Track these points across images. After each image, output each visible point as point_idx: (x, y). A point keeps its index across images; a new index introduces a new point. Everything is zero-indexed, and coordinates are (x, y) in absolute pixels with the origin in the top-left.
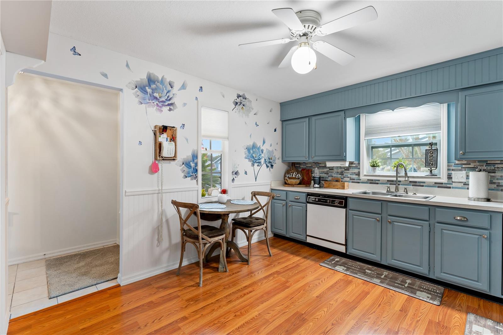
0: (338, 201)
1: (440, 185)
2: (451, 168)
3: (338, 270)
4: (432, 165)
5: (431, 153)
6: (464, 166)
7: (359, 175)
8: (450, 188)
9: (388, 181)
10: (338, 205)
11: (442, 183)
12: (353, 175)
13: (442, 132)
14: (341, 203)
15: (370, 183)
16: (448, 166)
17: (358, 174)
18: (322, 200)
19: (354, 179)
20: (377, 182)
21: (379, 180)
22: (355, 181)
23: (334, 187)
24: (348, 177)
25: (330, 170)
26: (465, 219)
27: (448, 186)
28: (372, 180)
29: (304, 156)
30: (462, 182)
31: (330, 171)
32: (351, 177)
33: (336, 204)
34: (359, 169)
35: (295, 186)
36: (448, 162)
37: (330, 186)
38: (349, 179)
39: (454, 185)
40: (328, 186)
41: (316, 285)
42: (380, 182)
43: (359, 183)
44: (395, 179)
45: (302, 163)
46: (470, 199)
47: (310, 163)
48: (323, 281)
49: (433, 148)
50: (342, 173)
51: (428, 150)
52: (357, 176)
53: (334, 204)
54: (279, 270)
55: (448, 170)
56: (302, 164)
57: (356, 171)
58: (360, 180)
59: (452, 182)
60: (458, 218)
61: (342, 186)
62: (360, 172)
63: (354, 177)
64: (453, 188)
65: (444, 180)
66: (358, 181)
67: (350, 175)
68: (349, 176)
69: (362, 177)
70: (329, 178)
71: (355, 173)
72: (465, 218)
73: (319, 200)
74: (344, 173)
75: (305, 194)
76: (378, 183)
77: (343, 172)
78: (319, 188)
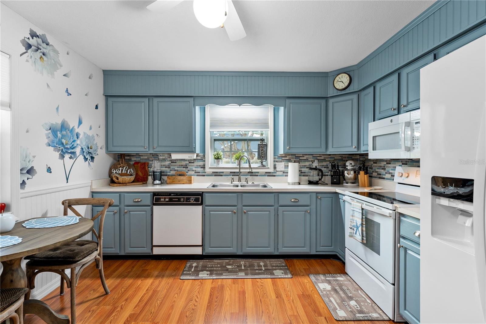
0: (194, 198)
1: (269, 174)
2: (277, 160)
3: (203, 278)
4: (263, 157)
5: (262, 147)
6: (283, 158)
7: (205, 168)
8: (275, 176)
9: (231, 172)
10: (194, 202)
11: (270, 173)
12: (198, 168)
13: (270, 131)
14: (196, 200)
15: (215, 175)
16: (274, 158)
17: (204, 167)
18: (174, 200)
19: (199, 172)
20: (221, 174)
21: (223, 172)
22: (200, 174)
23: (179, 182)
24: (193, 171)
25: (172, 162)
26: (297, 201)
27: (274, 174)
28: (217, 172)
29: (142, 146)
30: (281, 171)
31: (172, 164)
32: (196, 170)
33: (192, 202)
34: (204, 161)
35: (128, 184)
36: (274, 155)
37: (174, 181)
38: (194, 172)
39: (278, 173)
40: (172, 182)
41: (193, 309)
42: (224, 174)
43: (204, 176)
44: (238, 170)
45: (134, 154)
46: (289, 184)
47: (146, 155)
48: (197, 300)
49: (263, 143)
50: (186, 167)
51: (260, 144)
52: (202, 169)
53: (190, 201)
54: (133, 312)
55: (274, 161)
56: (135, 156)
57: (201, 163)
58: (205, 172)
59: (276, 171)
60: (293, 200)
61: (188, 180)
62: (205, 164)
63: (200, 170)
64: (277, 176)
65: (271, 170)
66: (203, 174)
67: (195, 168)
68: (194, 169)
69: (208, 170)
70: (171, 172)
71: (200, 166)
72: (296, 199)
73: (171, 200)
74: (190, 166)
75: (149, 194)
76: (222, 176)
77: (187, 165)
78: (160, 185)
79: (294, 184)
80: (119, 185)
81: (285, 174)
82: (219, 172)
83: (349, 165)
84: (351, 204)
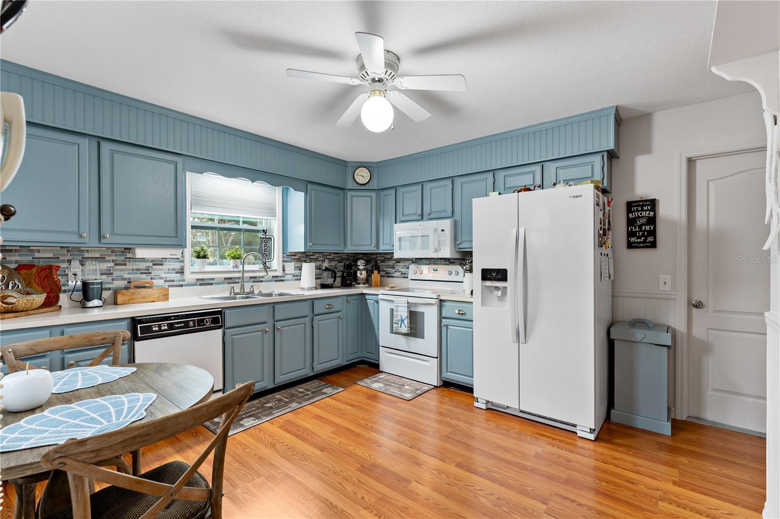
0: (210, 318)
1: (277, 279)
2: (286, 259)
4: (267, 256)
5: (266, 241)
6: (293, 257)
7: (183, 272)
8: (283, 281)
9: (225, 279)
10: (212, 325)
11: (278, 277)
12: (170, 273)
13: (277, 220)
14: (215, 321)
15: (201, 285)
16: (283, 257)
17: (181, 272)
18: (176, 326)
19: (173, 281)
20: (210, 282)
21: (213, 279)
22: (175, 283)
24: (161, 278)
25: (115, 264)
26: (331, 306)
27: (283, 279)
28: (204, 280)
30: (291, 274)
31: (116, 267)
32: (166, 278)
33: (208, 324)
34: (183, 261)
36: (283, 253)
37: (133, 299)
38: (163, 280)
39: (287, 277)
42: (215, 281)
43: (182, 286)
44: (240, 275)
45: (14, 248)
49: (267, 236)
50: (147, 271)
51: (262, 238)
52: (179, 275)
53: (205, 325)
55: (283, 261)
56: (16, 251)
57: (177, 266)
58: (184, 280)
59: (285, 274)
60: (327, 307)
61: (162, 295)
62: (183, 267)
63: (174, 276)
64: (286, 280)
65: (280, 273)
66: (181, 283)
67: (165, 273)
68: (163, 275)
69: (189, 277)
70: (114, 282)
71: (174, 269)
72: (329, 305)
74: (152, 270)
75: (125, 323)
76: (212, 284)
77: (149, 269)
79: (310, 289)
80: (12, 315)
81: (298, 278)
82: (207, 279)
83: (361, 264)
84: (393, 301)
